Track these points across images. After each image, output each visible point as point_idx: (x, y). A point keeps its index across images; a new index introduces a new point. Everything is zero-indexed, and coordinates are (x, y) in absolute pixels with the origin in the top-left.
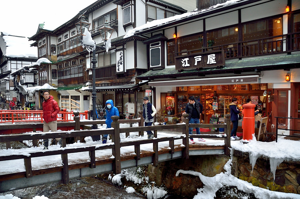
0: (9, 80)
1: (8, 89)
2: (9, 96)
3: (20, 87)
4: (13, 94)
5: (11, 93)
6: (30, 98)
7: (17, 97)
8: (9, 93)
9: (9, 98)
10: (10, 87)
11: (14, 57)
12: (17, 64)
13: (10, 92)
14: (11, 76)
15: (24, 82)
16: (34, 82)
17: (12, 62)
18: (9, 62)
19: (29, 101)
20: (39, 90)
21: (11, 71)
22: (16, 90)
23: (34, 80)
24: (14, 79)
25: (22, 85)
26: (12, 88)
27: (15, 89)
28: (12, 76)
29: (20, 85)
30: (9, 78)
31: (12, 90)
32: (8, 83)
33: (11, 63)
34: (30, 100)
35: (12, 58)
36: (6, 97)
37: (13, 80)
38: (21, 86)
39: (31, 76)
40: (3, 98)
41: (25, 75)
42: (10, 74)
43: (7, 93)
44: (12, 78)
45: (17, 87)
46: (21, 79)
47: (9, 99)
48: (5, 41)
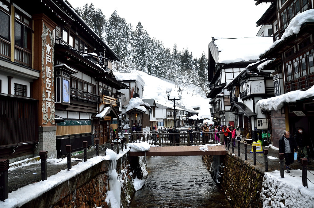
0: (223, 96)
1: (223, 110)
2: (225, 120)
3: (240, 104)
4: (230, 116)
5: (227, 114)
6: (259, 122)
7: (234, 121)
8: (224, 116)
9: (225, 122)
10: (226, 107)
11: (229, 62)
12: (233, 72)
13: (225, 114)
14: (226, 90)
15: (248, 94)
16: (264, 93)
17: (227, 70)
18: (223, 70)
19: (258, 128)
20: (297, 101)
21: (226, 83)
22: (233, 110)
23: (266, 90)
24: (231, 94)
25: (243, 100)
26: (228, 108)
27: (233, 108)
28: (228, 91)
29: (240, 100)
30: (223, 93)
31: (228, 111)
32: (223, 101)
33: (225, 73)
34: (259, 126)
35: (227, 64)
36: (220, 121)
37: (229, 96)
38: (242, 102)
39: (260, 82)
40: (217, 122)
41: (250, 81)
42: (225, 87)
43: (221, 116)
44: (227, 93)
45: (236, 105)
46: (241, 92)
47: (224, 124)
48: (216, 46)
